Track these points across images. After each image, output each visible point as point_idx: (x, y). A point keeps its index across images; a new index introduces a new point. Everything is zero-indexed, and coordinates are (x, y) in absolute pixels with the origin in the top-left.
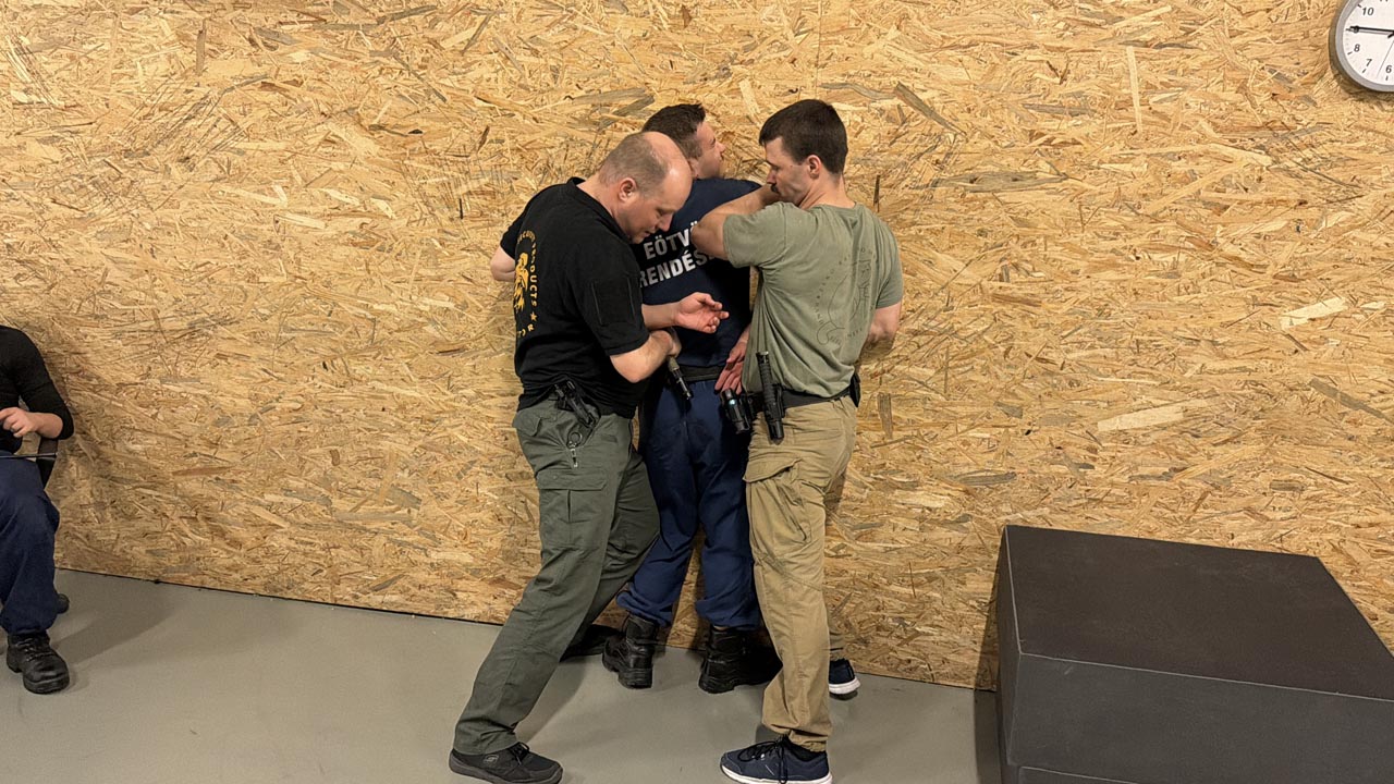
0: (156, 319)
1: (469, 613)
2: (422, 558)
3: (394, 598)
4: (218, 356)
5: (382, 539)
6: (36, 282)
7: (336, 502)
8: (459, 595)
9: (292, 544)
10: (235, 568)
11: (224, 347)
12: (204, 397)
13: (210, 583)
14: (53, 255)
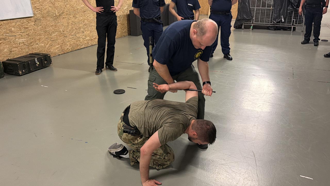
0: (56, 14)
1: (90, 45)
2: (85, 40)
3: (83, 46)
4: (63, 18)
5: (81, 38)
6: (40, 12)
7: (77, 35)
8: (89, 43)
9: (73, 43)
10: (68, 48)
11: (64, 16)
12: (62, 24)
13: (65, 52)
14: (42, 7)
